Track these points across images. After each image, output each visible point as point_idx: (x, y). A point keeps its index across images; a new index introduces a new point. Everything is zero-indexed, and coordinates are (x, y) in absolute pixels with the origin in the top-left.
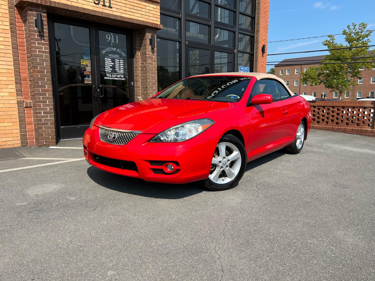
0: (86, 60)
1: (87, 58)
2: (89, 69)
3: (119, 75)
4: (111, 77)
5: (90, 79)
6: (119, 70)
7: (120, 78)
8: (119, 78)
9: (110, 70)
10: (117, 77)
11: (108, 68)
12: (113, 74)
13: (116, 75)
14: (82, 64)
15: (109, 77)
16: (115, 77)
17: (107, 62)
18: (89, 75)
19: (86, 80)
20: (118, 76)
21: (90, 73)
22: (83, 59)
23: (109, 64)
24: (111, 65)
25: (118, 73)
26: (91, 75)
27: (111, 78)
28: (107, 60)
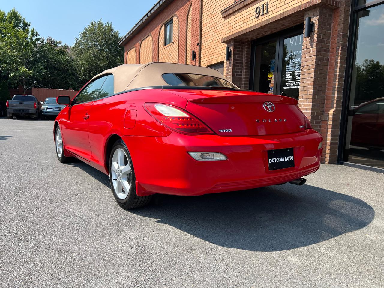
0: (271, 73)
1: (273, 70)
2: (272, 81)
3: (297, 82)
4: (290, 86)
5: (273, 91)
6: (298, 76)
7: (299, 85)
8: (297, 85)
9: (290, 78)
10: (295, 86)
11: (289, 76)
12: (292, 82)
13: (295, 83)
14: (268, 77)
15: (288, 86)
16: (294, 86)
17: (288, 70)
18: (272, 87)
19: (270, 92)
20: (297, 84)
21: (273, 85)
22: (270, 72)
23: (289, 72)
24: (291, 73)
25: (298, 80)
26: (274, 87)
27: (289, 88)
28: (288, 67)
